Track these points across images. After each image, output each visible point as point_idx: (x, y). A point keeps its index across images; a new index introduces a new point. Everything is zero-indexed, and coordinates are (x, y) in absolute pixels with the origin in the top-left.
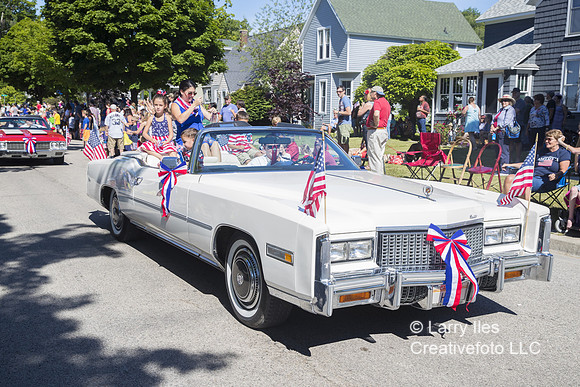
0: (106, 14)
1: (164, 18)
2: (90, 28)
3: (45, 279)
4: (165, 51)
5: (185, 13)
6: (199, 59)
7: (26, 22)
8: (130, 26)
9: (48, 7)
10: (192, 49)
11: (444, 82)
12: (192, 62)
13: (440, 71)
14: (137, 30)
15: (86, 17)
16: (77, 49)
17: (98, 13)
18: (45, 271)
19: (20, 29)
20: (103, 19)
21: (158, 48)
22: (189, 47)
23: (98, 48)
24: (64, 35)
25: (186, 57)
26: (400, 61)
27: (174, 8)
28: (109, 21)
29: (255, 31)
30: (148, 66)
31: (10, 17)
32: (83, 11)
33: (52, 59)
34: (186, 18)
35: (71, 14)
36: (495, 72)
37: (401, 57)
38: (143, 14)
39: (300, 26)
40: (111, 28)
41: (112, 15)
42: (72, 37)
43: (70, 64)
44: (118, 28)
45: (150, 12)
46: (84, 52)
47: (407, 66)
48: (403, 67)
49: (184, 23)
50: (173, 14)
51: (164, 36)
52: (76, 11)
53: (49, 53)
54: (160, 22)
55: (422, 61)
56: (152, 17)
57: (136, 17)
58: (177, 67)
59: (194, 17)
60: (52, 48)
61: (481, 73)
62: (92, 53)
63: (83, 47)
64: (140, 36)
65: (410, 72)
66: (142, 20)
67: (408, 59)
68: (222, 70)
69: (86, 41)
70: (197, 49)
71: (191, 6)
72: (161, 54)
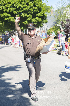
0: (14, 9)
1: (30, 8)
2: (9, 13)
4: (30, 18)
5: (36, 6)
6: (40, 20)
8: (20, 11)
10: (38, 17)
12: (38, 21)
14: (22, 12)
15: (8, 10)
16: (6, 19)
17: (11, 9)
20: (13, 10)
21: (28, 17)
22: (37, 16)
23: (12, 18)
25: (36, 19)
27: (32, 5)
28: (14, 10)
29: (55, 9)
30: (25, 23)
32: (7, 8)
34: (36, 8)
35: (4, 9)
38: (24, 8)
40: (15, 12)
41: (15, 9)
42: (4, 16)
44: (17, 12)
45: (26, 7)
46: (8, 20)
49: (35, 9)
51: (30, 14)
52: (5, 8)
54: (28, 10)
56: (26, 8)
57: (22, 9)
59: (38, 7)
62: (10, 20)
63: (7, 18)
64: (23, 14)
66: (24, 10)
68: (46, 22)
70: (39, 17)
71: (37, 4)
72: (29, 19)
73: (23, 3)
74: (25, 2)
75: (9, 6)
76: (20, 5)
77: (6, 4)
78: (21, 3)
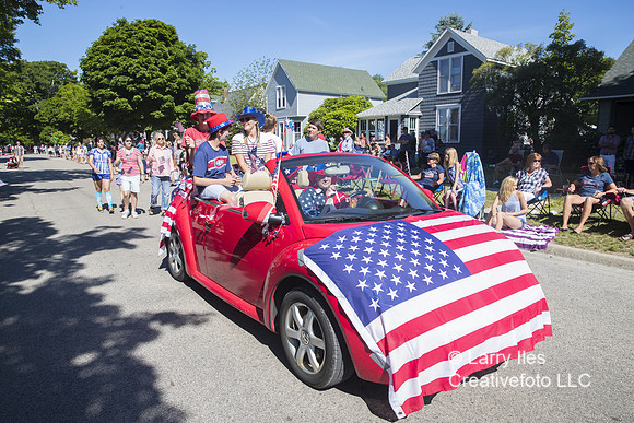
0: (127, 78)
1: (168, 80)
2: (115, 88)
3: (81, 266)
4: (170, 103)
5: (184, 77)
7: (70, 85)
8: (144, 86)
9: (85, 74)
11: (362, 123)
13: (359, 115)
14: (149, 89)
15: (112, 81)
16: (106, 103)
17: (121, 78)
18: (81, 260)
19: (65, 90)
20: (124, 82)
21: (165, 101)
22: (187, 100)
23: (122, 102)
24: (97, 93)
25: (185, 108)
26: (333, 108)
27: (175, 74)
28: (129, 83)
29: (233, 88)
30: (157, 114)
31: (58, 83)
32: (110, 77)
33: (89, 111)
34: (184, 80)
35: (101, 79)
36: (395, 116)
37: (334, 106)
38: (153, 78)
39: (265, 86)
40: (131, 88)
41: (131, 79)
42: (103, 95)
43: (102, 114)
44: (136, 88)
45: (158, 76)
46: (112, 105)
47: (338, 112)
48: (335, 113)
49: (183, 83)
50: (175, 77)
51: (169, 93)
52: (106, 76)
53: (87, 107)
54: (165, 83)
55: (348, 109)
56: (160, 80)
57: (148, 80)
58: (178, 114)
59: (190, 80)
60: (89, 103)
61: (386, 117)
62: (117, 106)
63: (111, 101)
64: (151, 93)
65: (340, 116)
66: (153, 82)
67: (339, 107)
69: (113, 98)
71: (188, 72)
72: (167, 106)
73: (153, 66)
74: (156, 64)
75: (115, 72)
76: (143, 71)
77: (108, 67)
78: (146, 67)
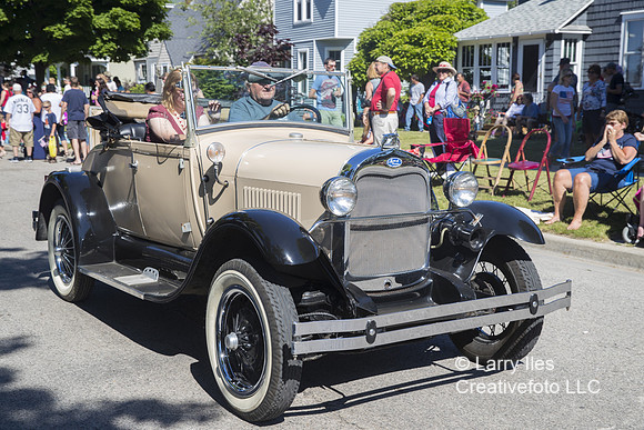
4: (83, 9)
6: (132, 21)
10: (122, 6)
11: (467, 52)
12: (122, 24)
13: (461, 36)
21: (74, 5)
22: (118, 4)
25: (114, 18)
26: (408, 22)
30: (59, 31)
36: (534, 36)
37: (409, 17)
47: (417, 30)
48: (412, 32)
55: (436, 23)
58: (100, 32)
61: (516, 39)
65: (421, 37)
67: (418, 20)
68: (164, 36)
70: (129, 7)
72: (78, 14)
